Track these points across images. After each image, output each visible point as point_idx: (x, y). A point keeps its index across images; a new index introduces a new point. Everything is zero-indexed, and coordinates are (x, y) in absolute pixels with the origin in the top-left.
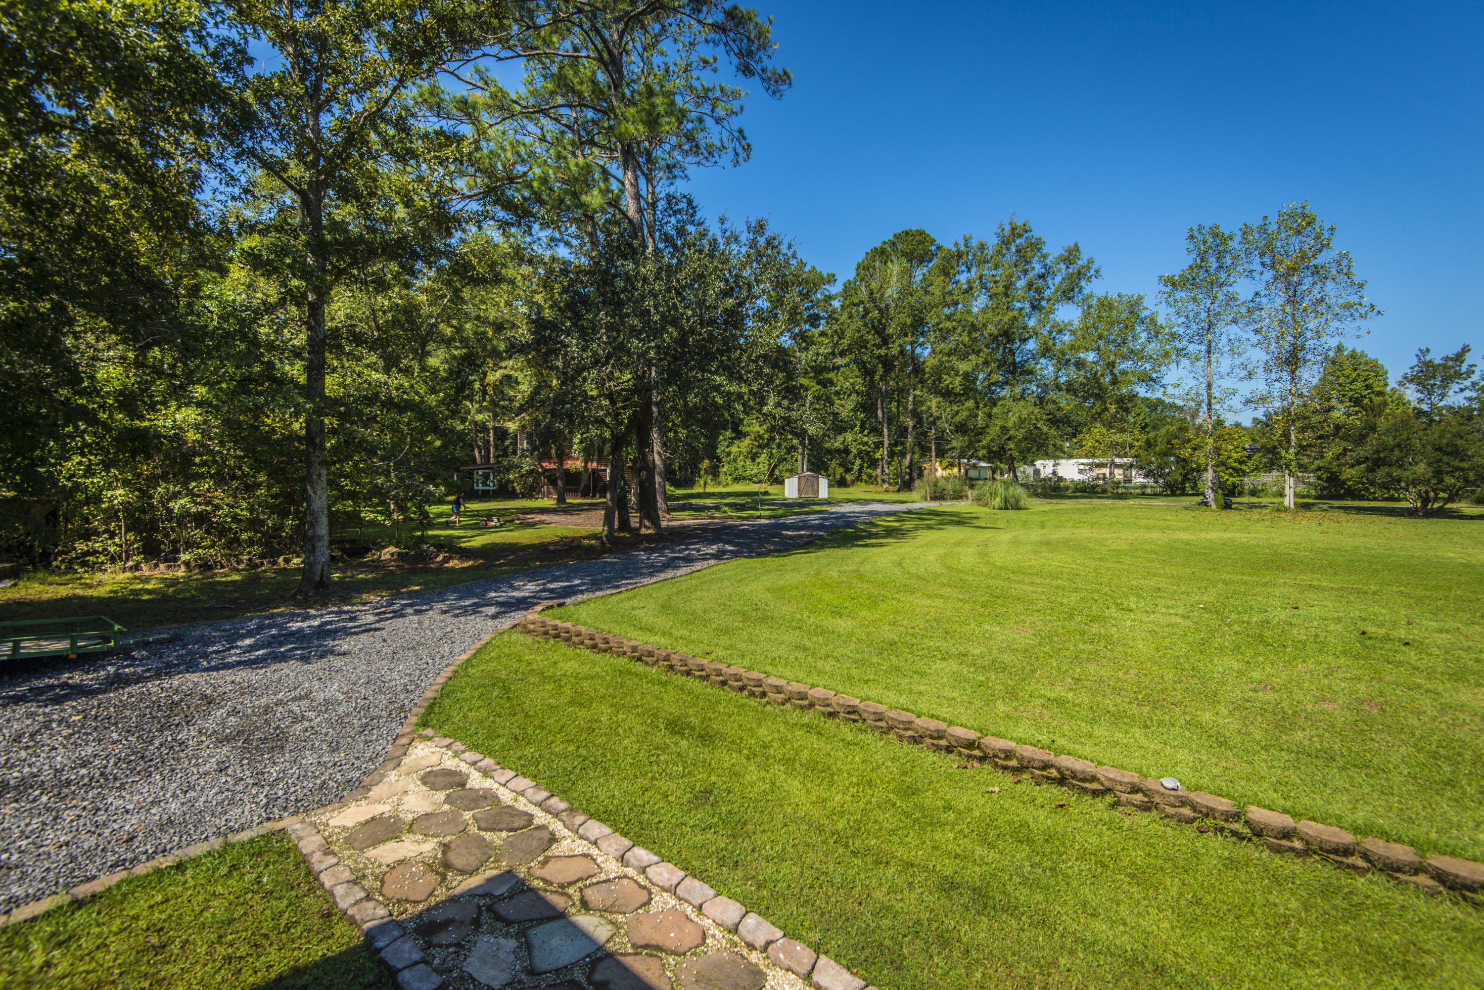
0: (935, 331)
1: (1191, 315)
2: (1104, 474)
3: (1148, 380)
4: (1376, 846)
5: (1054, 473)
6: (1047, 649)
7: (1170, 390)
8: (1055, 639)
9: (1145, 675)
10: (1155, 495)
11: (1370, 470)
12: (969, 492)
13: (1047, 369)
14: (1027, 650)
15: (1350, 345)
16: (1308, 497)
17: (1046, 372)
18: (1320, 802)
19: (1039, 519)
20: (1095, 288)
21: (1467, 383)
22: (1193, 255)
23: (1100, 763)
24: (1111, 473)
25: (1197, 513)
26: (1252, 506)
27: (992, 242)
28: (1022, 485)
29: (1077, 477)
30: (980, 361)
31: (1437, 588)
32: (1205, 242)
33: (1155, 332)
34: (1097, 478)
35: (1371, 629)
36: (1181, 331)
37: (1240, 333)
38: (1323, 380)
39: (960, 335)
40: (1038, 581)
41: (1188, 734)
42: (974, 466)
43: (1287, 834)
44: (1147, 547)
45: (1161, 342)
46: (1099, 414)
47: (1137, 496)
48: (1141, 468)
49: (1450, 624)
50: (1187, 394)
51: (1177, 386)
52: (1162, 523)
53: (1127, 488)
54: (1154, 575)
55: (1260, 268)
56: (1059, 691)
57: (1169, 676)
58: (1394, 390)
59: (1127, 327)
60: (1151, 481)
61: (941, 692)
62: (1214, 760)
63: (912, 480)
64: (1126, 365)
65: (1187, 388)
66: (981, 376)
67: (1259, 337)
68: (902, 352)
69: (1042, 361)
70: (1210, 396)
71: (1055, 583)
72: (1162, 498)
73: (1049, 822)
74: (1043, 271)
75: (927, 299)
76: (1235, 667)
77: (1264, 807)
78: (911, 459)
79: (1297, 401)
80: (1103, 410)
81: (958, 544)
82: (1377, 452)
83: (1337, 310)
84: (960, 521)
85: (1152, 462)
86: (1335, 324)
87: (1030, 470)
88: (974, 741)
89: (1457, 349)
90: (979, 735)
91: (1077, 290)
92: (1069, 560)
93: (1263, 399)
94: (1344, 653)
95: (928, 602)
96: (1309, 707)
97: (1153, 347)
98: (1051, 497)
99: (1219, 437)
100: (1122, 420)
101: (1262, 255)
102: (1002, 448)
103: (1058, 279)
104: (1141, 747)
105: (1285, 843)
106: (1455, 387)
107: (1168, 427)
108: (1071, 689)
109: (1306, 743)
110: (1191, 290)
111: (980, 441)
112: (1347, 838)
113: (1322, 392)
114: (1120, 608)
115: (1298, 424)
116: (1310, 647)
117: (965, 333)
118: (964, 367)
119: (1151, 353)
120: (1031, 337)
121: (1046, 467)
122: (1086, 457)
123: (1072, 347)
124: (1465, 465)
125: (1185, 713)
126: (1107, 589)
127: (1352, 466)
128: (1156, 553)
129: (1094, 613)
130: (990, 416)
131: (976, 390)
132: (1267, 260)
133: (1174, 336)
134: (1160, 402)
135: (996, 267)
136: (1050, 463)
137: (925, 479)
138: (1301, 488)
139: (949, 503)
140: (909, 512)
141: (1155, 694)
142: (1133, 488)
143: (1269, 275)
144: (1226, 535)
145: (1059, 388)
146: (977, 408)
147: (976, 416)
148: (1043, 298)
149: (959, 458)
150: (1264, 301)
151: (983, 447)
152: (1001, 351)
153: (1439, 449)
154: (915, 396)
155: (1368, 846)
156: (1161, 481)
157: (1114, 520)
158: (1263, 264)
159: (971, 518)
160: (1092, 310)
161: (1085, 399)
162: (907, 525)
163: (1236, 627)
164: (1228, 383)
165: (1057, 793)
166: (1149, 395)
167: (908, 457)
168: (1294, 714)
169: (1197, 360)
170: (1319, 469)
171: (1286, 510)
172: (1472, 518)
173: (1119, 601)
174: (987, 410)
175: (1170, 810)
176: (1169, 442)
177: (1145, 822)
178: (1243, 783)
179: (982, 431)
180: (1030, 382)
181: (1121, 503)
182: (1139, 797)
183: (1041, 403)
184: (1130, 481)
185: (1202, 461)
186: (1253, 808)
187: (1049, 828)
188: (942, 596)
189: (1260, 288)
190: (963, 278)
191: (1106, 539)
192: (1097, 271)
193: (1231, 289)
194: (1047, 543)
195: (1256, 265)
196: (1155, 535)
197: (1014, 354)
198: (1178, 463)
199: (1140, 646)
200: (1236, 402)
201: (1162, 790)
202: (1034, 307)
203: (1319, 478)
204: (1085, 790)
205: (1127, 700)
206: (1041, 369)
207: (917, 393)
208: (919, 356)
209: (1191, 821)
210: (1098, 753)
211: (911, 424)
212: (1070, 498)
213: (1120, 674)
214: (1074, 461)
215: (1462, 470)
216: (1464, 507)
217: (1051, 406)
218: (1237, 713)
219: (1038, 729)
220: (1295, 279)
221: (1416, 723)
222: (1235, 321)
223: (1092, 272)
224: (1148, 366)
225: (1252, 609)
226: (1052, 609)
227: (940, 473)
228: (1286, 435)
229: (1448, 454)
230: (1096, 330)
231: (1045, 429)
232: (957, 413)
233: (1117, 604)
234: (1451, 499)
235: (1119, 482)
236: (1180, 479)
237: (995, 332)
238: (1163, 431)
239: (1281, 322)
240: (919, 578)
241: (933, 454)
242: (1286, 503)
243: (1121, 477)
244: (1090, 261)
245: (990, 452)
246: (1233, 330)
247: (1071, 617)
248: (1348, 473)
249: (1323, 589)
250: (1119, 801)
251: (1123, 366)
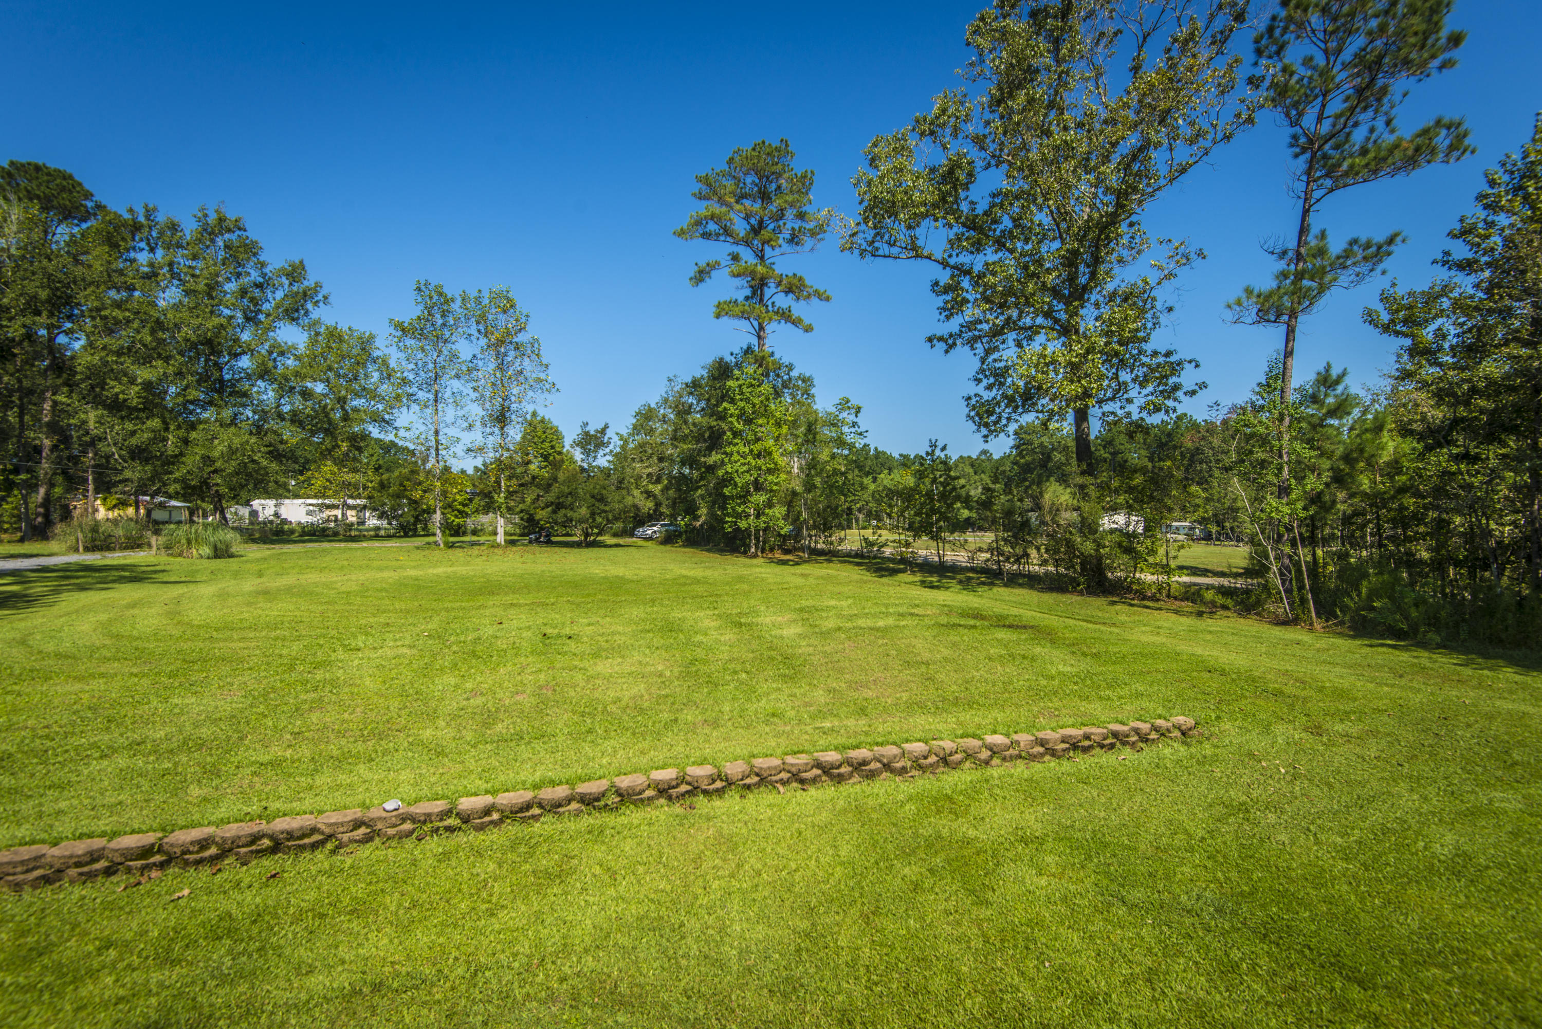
0: (93, 318)
1: (420, 363)
2: (336, 516)
3: (379, 419)
4: (547, 794)
5: (277, 515)
6: (262, 708)
7: (402, 433)
8: (272, 696)
9: (372, 710)
10: (389, 537)
11: (554, 512)
12: (153, 540)
13: (266, 393)
14: (234, 716)
15: (541, 412)
16: (514, 534)
17: (265, 397)
18: (512, 775)
19: (255, 567)
20: (322, 314)
21: (608, 450)
22: (421, 307)
23: (320, 812)
24: (343, 515)
25: (427, 552)
26: (473, 544)
27: (189, 228)
28: (233, 528)
29: (305, 519)
30: (171, 370)
31: (589, 595)
32: (431, 298)
33: (388, 374)
34: (328, 520)
35: (549, 631)
36: (411, 377)
37: (462, 388)
38: (523, 438)
39: (138, 331)
40: (251, 635)
41: (410, 754)
42: (162, 506)
43: (487, 811)
44: (378, 586)
45: (393, 384)
46: (330, 451)
47: (371, 538)
48: (375, 509)
49: (594, 619)
50: (418, 438)
51: (408, 429)
52: (394, 563)
53: (360, 531)
54: (384, 611)
55: (476, 334)
56: (276, 751)
57: (395, 704)
58: (568, 451)
59: (358, 363)
60: (385, 523)
61: (99, 802)
62: (432, 771)
63: (49, 521)
64: (358, 403)
65: (417, 432)
66: (172, 390)
67: (476, 394)
68: (30, 336)
69: (260, 383)
70: (437, 442)
71: (273, 634)
72: (395, 540)
73: (258, 900)
74: (261, 280)
75: (79, 271)
76: (453, 683)
77: (471, 795)
78: (48, 494)
79: (506, 454)
80: (334, 447)
81: (133, 605)
82: (558, 498)
83: (531, 382)
84: (135, 576)
85: (385, 504)
86: (530, 393)
87: (244, 512)
88: (153, 845)
89: (602, 426)
90: (160, 835)
91: (302, 312)
92: (292, 607)
93: (481, 450)
94: (532, 653)
95: (78, 686)
96: (507, 702)
97: (385, 388)
98: (272, 542)
99: (446, 481)
100: (355, 459)
101: (478, 323)
102: (205, 483)
103: (279, 295)
104: (365, 782)
105: (487, 819)
106: (601, 452)
107: (401, 469)
108: (289, 746)
109: (504, 731)
110: (420, 340)
111: (171, 473)
112: (528, 795)
113: (523, 448)
114: (348, 649)
115: (507, 473)
116: (510, 652)
117: (146, 330)
118: (144, 374)
119: (384, 394)
120: (244, 353)
121: (265, 508)
122: (316, 497)
123: (297, 374)
124: (607, 508)
125: (408, 736)
126: (335, 632)
127: (543, 509)
128: (387, 591)
129: (319, 659)
130: (186, 442)
131: (166, 408)
132: (481, 327)
133: (405, 382)
134: (393, 444)
135: (195, 257)
136: (271, 503)
137: (75, 522)
138: (510, 528)
139: (118, 554)
140: (45, 569)
141: (381, 726)
142: (367, 530)
143: (483, 342)
144: (450, 569)
145: (281, 417)
146: (167, 429)
147: (165, 440)
148: (260, 311)
149: (136, 494)
150: (480, 363)
151: (176, 481)
152: (202, 363)
153: (593, 497)
154: (55, 403)
155: (541, 796)
156: (394, 523)
157: (346, 563)
158: (479, 331)
159: (156, 572)
160: (320, 338)
161: (313, 433)
162: (37, 589)
163: (455, 648)
164: (452, 432)
165: (269, 864)
166: (382, 436)
167: (42, 491)
168: (497, 709)
169: (426, 407)
170: (522, 511)
171: (499, 546)
172: (611, 546)
173: (347, 643)
174: (182, 433)
175: (391, 831)
176: (401, 485)
177: (367, 853)
178: (455, 782)
179: (176, 459)
180: (244, 406)
181: (354, 545)
182: (363, 830)
183: (259, 433)
184: (363, 523)
185: (432, 502)
186: (463, 800)
187: (257, 906)
188: (102, 675)
189: (477, 351)
190: (143, 258)
191: (336, 582)
192: (325, 298)
193: (453, 347)
194: (266, 593)
195: (473, 330)
196: (386, 574)
197: (221, 369)
198: (410, 504)
199: (367, 683)
200: (459, 449)
201: (384, 814)
202: (248, 319)
203: (522, 519)
204: (302, 848)
205: (352, 740)
206: (258, 393)
207: (61, 398)
208: (63, 348)
209: (409, 834)
210: (320, 802)
211: (47, 442)
212: (295, 542)
213: (346, 716)
214: (300, 501)
215: (606, 512)
216: (607, 539)
217: (270, 437)
218: (453, 723)
219: (247, 801)
220: (502, 350)
221: (573, 694)
222: (458, 377)
223: (320, 297)
224: (381, 407)
225: (467, 629)
226: (268, 664)
227: (102, 514)
228: (498, 482)
229: (599, 500)
230: (325, 360)
231: (264, 463)
232: (133, 433)
233: (345, 646)
234: (599, 534)
235: (352, 524)
236: (412, 520)
237: (194, 338)
238: (396, 473)
239: (493, 384)
240: (58, 655)
241: (91, 487)
242: (498, 540)
243: (354, 519)
244: (318, 285)
245: (186, 486)
246: (456, 384)
247: (292, 668)
248: (541, 514)
249: (519, 606)
250: (341, 843)
251: (355, 403)
